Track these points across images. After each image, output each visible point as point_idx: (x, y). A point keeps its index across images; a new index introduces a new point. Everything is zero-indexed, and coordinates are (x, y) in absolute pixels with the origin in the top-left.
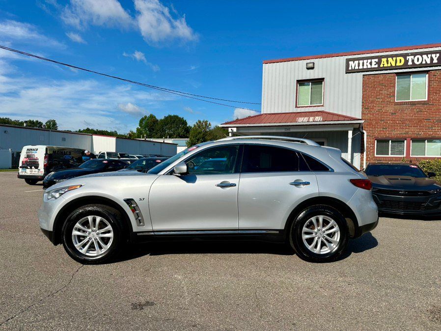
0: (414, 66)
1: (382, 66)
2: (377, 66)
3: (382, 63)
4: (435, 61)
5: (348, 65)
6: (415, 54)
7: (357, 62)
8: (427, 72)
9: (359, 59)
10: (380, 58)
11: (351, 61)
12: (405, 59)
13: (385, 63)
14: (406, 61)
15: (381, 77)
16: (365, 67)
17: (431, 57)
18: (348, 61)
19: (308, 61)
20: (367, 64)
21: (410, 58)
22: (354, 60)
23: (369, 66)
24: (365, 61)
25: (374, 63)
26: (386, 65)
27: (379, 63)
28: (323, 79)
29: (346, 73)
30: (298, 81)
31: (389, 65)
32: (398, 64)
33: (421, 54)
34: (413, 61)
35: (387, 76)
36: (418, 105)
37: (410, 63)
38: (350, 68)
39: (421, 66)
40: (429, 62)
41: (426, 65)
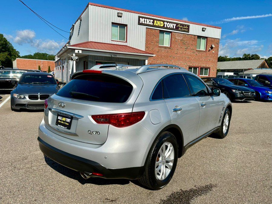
0: (167, 28)
1: (154, 24)
2: (152, 24)
3: (155, 23)
4: (174, 28)
5: (139, 20)
6: (167, 22)
7: (143, 19)
8: (171, 32)
9: (145, 18)
10: (154, 20)
11: (141, 18)
12: (164, 23)
13: (156, 23)
14: (164, 25)
15: (154, 31)
16: (147, 23)
17: (173, 25)
18: (139, 17)
19: (118, 11)
20: (148, 22)
21: (166, 23)
22: (142, 18)
23: (149, 23)
24: (147, 20)
25: (151, 22)
26: (156, 25)
27: (153, 22)
28: (126, 25)
29: (138, 24)
30: (113, 23)
31: (158, 25)
32: (161, 25)
33: (170, 22)
34: (167, 25)
35: (156, 30)
36: (168, 49)
37: (165, 26)
38: (140, 22)
39: (169, 29)
40: (172, 28)
41: (171, 29)
